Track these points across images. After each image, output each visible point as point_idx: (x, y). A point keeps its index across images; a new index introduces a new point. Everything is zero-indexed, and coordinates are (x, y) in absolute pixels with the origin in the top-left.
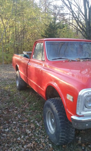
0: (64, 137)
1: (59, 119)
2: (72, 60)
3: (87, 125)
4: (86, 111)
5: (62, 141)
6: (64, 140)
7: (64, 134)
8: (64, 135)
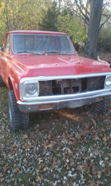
0: (17, 121)
1: (13, 106)
2: (37, 54)
3: (29, 108)
4: (28, 97)
5: (16, 125)
6: (18, 124)
7: (17, 118)
8: (17, 120)
